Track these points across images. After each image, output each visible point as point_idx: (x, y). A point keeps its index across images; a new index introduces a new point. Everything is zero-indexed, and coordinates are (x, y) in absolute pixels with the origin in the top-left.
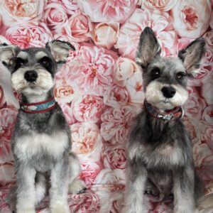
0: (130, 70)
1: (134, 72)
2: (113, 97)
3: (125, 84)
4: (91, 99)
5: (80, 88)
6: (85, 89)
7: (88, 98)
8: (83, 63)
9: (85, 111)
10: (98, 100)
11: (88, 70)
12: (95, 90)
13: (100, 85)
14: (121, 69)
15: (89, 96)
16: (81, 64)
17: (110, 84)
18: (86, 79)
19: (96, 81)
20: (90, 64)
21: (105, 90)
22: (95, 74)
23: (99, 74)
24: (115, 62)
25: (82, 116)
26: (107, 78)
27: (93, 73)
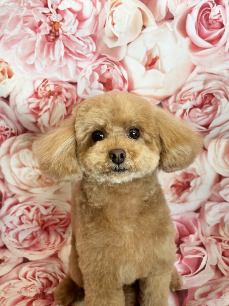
0: (135, 24)
1: (144, 27)
2: (97, 84)
3: (122, 55)
4: (51, 88)
5: (26, 65)
6: (37, 66)
7: (43, 86)
8: (29, 7)
9: (41, 113)
10: (67, 90)
11: (40, 23)
12: (60, 69)
13: (70, 57)
14: (115, 21)
15: (47, 82)
16: (25, 9)
17: (90, 55)
18: (37, 45)
19: (60, 49)
20: (46, 11)
21: (81, 69)
22: (57, 33)
23: (65, 34)
24: (103, 6)
25: (36, 124)
26: (84, 42)
27: (53, 31)
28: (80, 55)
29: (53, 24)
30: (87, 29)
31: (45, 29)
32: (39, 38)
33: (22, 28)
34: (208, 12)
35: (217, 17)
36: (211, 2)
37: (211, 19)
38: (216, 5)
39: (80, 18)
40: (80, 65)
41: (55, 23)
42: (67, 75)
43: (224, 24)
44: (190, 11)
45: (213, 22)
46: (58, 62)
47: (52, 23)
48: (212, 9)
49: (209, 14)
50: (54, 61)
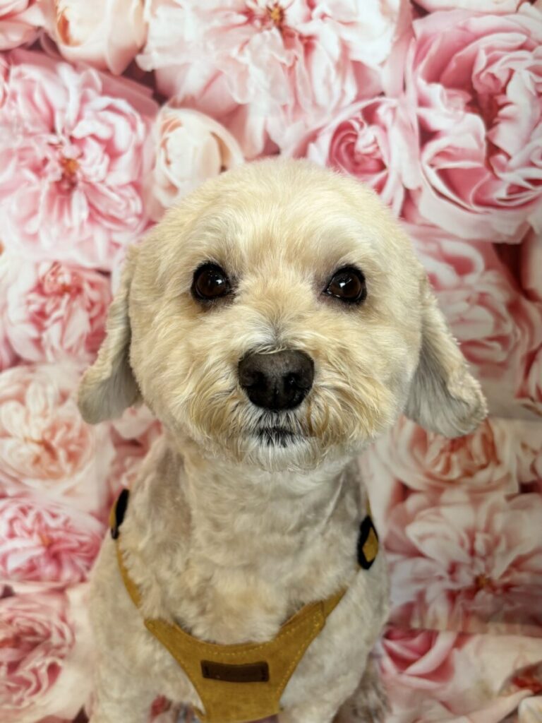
0: (206, 162)
1: (223, 168)
4: (66, 278)
5: (24, 236)
6: (43, 237)
7: (53, 274)
8: (27, 134)
9: (47, 323)
10: (92, 285)
11: (45, 161)
12: (80, 245)
13: (98, 223)
14: (171, 157)
15: (59, 267)
16: (20, 138)
17: (132, 220)
18: (43, 199)
19: (81, 208)
20: (54, 139)
21: (117, 245)
22: (74, 179)
23: (88, 181)
24: (148, 129)
25: (38, 342)
26: (122, 196)
27: (67, 174)
28: (114, 220)
29: (66, 163)
30: (123, 172)
31: (54, 172)
32: (45, 186)
33: (18, 169)
34: (351, 140)
35: (370, 150)
36: (357, 119)
37: (359, 153)
38: (366, 125)
39: (111, 151)
40: (117, 238)
41: (69, 160)
42: (93, 257)
43: (386, 162)
44: (313, 137)
45: (364, 161)
46: (76, 231)
47: (65, 161)
48: (361, 133)
49: (353, 144)
50: (70, 230)
